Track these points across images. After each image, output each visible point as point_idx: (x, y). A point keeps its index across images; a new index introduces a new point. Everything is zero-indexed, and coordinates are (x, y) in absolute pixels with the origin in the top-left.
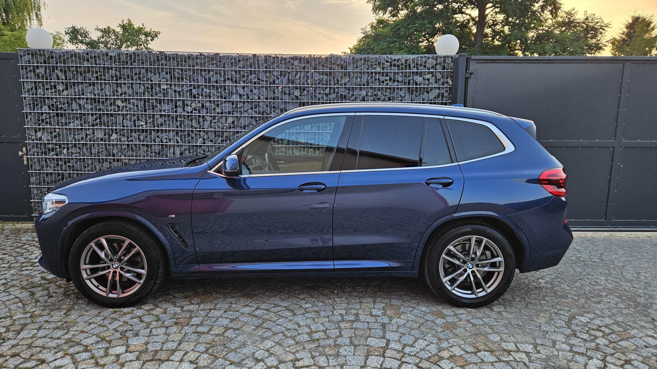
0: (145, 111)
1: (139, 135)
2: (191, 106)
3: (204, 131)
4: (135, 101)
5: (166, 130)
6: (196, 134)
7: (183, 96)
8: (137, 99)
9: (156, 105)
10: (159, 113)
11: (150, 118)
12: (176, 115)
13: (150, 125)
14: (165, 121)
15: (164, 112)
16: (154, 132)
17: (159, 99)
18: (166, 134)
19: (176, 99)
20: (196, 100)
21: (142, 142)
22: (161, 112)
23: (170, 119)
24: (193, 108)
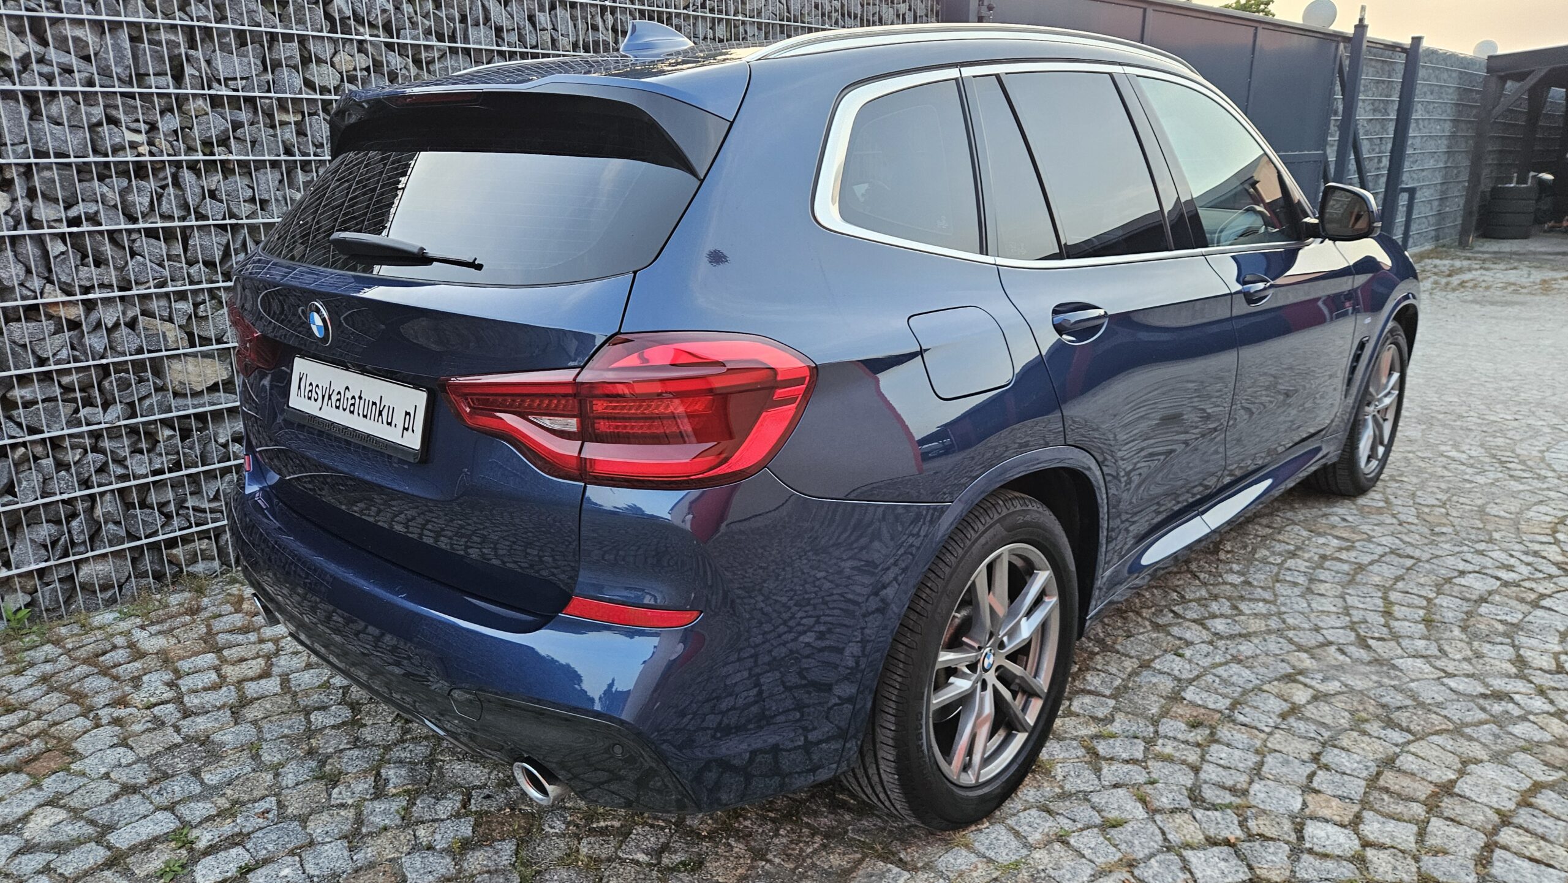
0: (141, 77)
1: (124, 192)
2: (333, 65)
4: (87, 34)
5: (245, 164)
7: (301, 21)
8: (97, 26)
9: (186, 54)
10: (206, 92)
11: (162, 113)
12: (279, 99)
13: (172, 146)
14: (237, 125)
15: (226, 86)
16: (190, 172)
17: (199, 27)
18: (246, 181)
19: (271, 33)
20: (352, 40)
21: (145, 222)
22: (215, 85)
23: (250, 115)
24: (341, 73)
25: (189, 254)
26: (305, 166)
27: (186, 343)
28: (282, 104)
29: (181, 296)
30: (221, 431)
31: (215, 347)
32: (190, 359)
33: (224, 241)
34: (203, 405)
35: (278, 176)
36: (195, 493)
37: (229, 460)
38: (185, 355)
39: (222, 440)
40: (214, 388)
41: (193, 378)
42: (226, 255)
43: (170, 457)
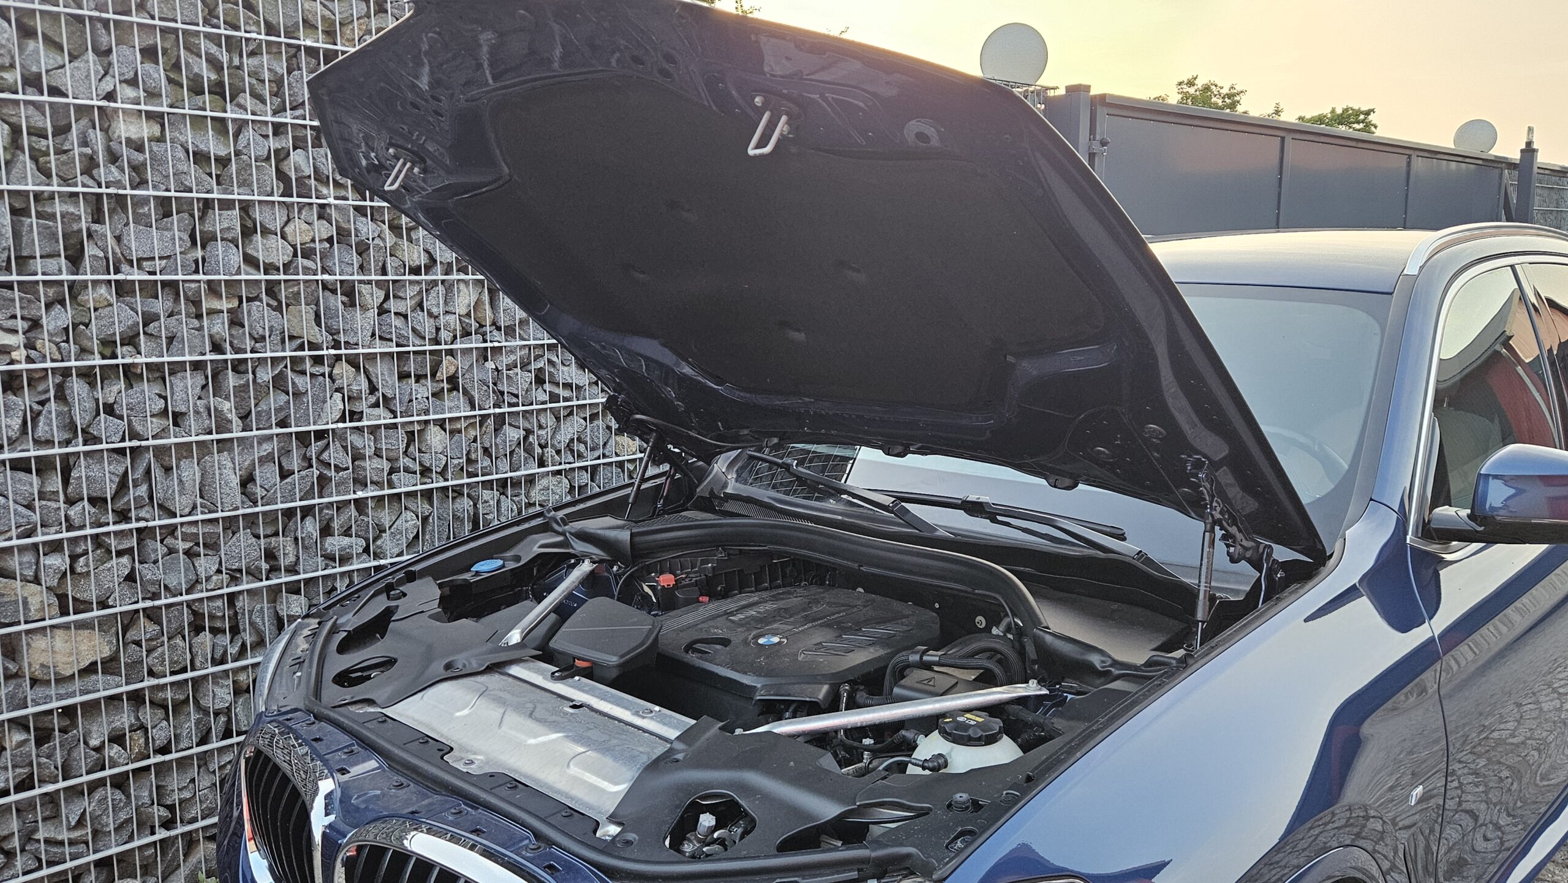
0: (24, 262)
2: (283, 237)
3: (353, 361)
5: (159, 367)
6: (312, 375)
7: (245, 183)
9: (88, 229)
10: (112, 277)
11: (48, 306)
12: (209, 282)
13: (59, 349)
14: (149, 318)
15: (140, 267)
16: (81, 382)
17: (108, 194)
18: (157, 389)
19: (206, 200)
20: (311, 204)
21: (11, 451)
22: (125, 267)
23: (169, 304)
24: (294, 247)
25: (70, 490)
26: (238, 367)
27: (56, 610)
28: (213, 288)
29: (55, 547)
30: (95, 728)
31: (96, 613)
32: (59, 633)
33: (121, 470)
34: (72, 695)
35: (200, 380)
36: (54, 817)
37: (103, 768)
38: (53, 627)
39: (94, 742)
40: (90, 669)
41: (61, 659)
42: (122, 486)
43: (18, 771)
